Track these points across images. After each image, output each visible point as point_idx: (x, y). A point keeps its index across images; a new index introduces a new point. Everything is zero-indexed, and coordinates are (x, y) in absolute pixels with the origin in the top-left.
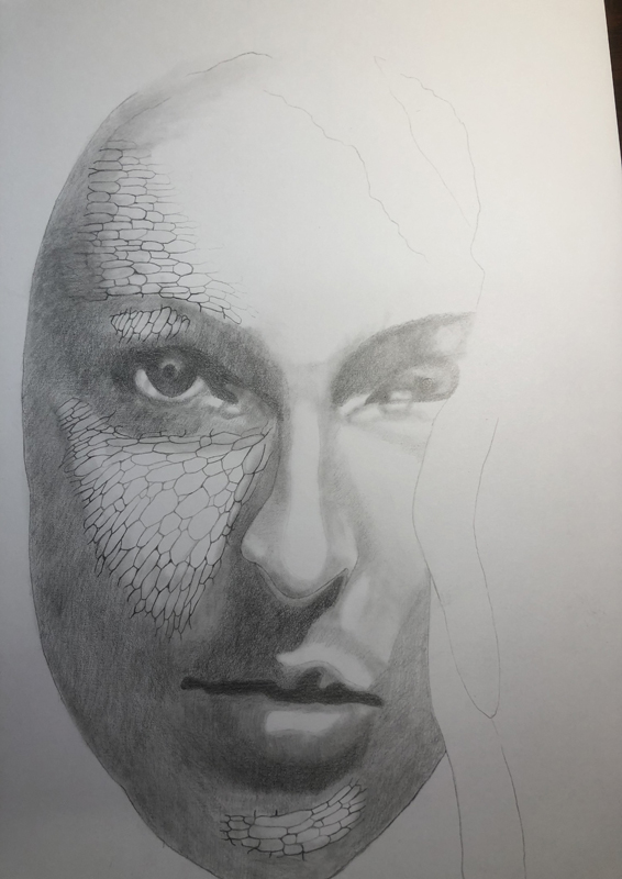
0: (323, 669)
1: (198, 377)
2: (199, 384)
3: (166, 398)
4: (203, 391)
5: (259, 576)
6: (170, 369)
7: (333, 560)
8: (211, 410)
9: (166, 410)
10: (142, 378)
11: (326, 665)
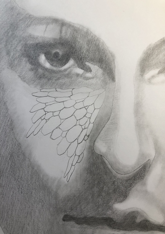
0: (138, 212)
1: (71, 59)
2: (71, 62)
3: (55, 69)
4: (73, 65)
5: (103, 163)
6: (56, 54)
7: (142, 155)
8: (78, 75)
9: (54, 75)
10: (42, 58)
11: (139, 210)
